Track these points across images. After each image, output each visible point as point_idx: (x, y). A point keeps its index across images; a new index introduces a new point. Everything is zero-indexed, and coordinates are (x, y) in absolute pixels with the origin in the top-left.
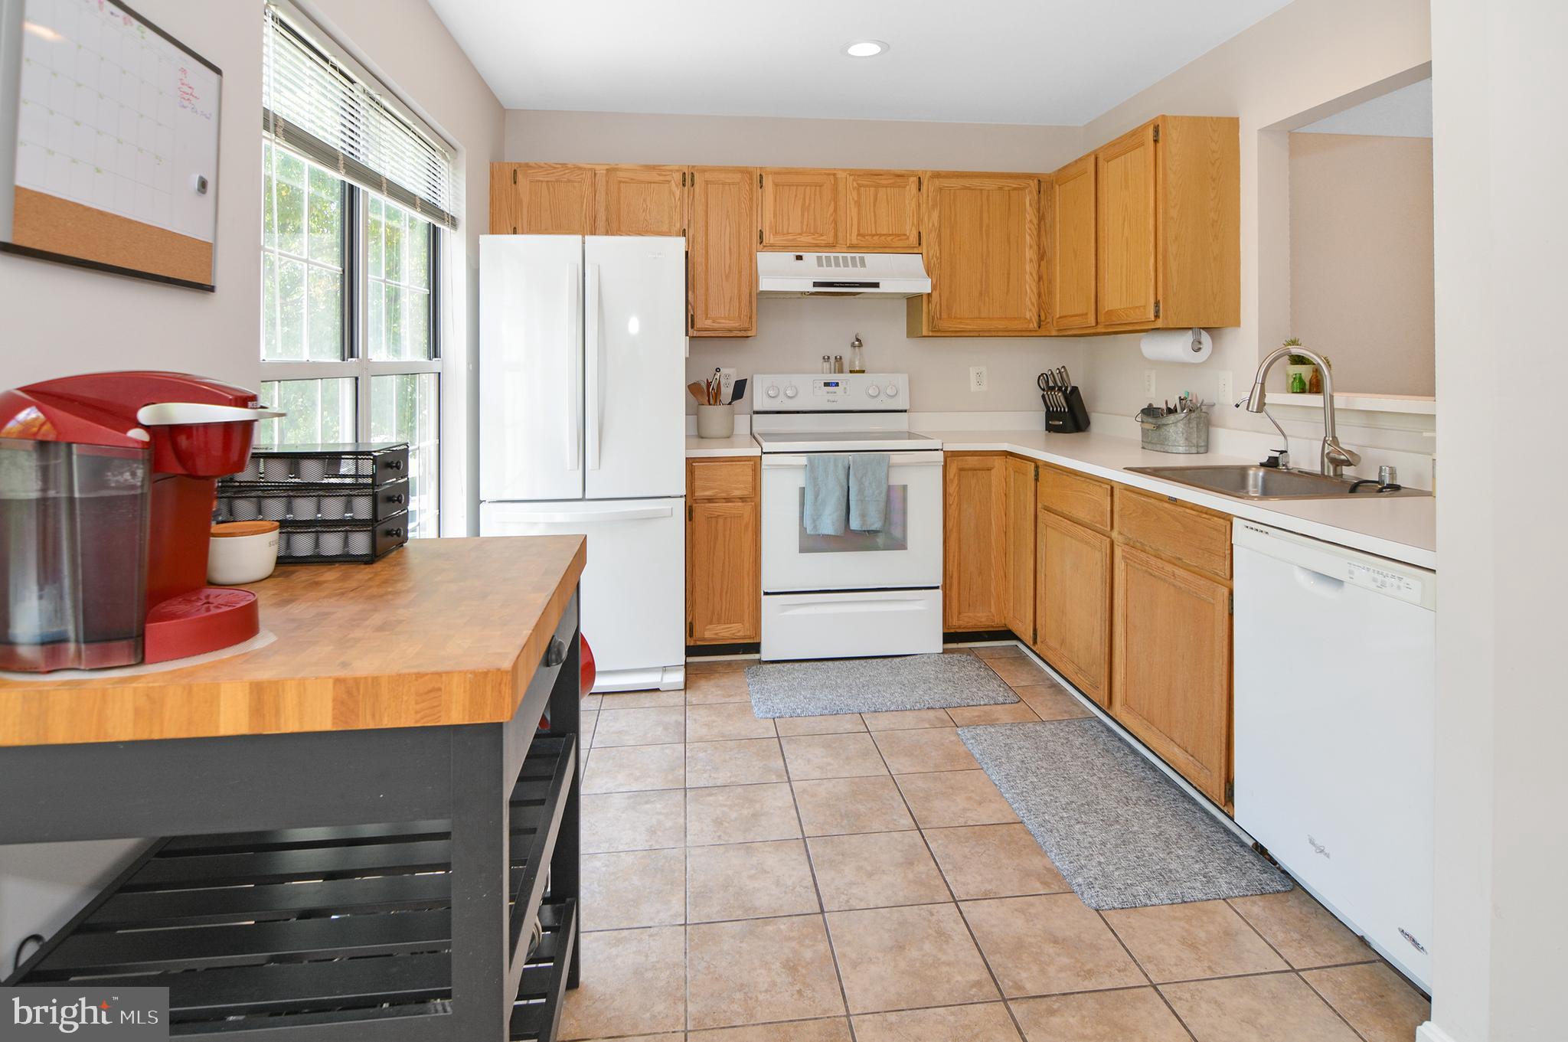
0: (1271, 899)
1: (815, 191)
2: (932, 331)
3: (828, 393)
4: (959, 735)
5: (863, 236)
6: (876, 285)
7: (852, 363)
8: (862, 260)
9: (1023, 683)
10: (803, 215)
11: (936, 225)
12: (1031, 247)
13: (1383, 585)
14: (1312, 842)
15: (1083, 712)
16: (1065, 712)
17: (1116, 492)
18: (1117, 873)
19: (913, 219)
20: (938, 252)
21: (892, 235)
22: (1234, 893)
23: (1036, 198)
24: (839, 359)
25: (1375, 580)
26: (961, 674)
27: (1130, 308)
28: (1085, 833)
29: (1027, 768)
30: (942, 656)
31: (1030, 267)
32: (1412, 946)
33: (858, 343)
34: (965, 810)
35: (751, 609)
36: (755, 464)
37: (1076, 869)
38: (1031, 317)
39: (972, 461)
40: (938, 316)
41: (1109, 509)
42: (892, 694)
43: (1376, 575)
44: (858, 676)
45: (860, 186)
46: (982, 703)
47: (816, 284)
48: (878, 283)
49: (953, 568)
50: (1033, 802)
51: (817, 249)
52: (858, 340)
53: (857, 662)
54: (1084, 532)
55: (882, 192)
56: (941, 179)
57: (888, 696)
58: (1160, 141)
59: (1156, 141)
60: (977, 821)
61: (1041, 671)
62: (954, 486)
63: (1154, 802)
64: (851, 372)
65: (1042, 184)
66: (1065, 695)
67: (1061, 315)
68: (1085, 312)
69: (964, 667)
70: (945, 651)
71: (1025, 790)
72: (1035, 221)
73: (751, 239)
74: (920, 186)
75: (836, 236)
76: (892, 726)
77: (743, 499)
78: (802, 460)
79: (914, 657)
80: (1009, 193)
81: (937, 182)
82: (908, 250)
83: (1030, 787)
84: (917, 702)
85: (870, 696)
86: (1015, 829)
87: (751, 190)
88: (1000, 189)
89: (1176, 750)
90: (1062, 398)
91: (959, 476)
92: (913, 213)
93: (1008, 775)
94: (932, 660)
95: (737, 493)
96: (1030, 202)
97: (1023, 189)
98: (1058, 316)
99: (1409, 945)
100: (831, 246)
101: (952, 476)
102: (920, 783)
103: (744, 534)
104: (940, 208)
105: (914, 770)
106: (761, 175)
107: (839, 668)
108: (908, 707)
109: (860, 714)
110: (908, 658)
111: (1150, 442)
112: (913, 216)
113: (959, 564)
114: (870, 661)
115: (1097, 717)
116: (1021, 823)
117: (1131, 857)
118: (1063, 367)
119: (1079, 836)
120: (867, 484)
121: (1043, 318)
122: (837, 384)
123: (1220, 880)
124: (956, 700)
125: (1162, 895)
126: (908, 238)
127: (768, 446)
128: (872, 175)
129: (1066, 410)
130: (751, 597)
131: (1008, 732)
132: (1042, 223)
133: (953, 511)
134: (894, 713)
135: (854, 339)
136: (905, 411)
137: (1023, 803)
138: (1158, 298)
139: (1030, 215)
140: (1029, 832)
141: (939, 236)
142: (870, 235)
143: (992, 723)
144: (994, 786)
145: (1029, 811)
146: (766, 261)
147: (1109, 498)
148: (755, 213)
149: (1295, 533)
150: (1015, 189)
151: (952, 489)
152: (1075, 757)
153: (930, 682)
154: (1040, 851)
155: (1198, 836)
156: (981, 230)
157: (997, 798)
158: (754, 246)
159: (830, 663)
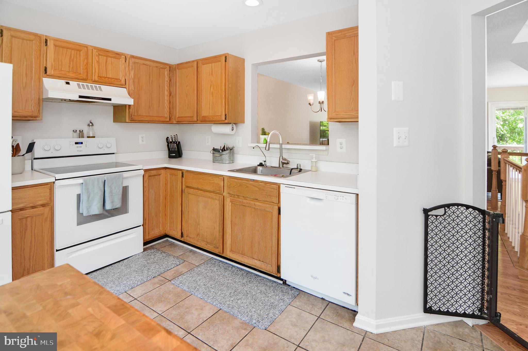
0: (298, 298)
1: (77, 53)
2: (130, 120)
3: (77, 147)
4: (174, 284)
5: (101, 77)
6: (110, 100)
7: (88, 133)
8: (100, 87)
9: (180, 254)
10: (70, 63)
11: (132, 77)
12: (167, 91)
13: (338, 199)
14: (312, 276)
15: (207, 258)
16: (202, 259)
17: (226, 179)
18: (262, 312)
19: (123, 73)
20: (133, 88)
21: (114, 78)
22: (290, 301)
23: (169, 73)
24: (81, 132)
25: (335, 198)
26: (156, 258)
27: (214, 116)
28: (242, 303)
29: (208, 287)
30: (143, 253)
31: (166, 98)
32: (347, 296)
33: (91, 124)
34: (199, 315)
35: (49, 261)
36: (50, 186)
37: (250, 318)
38: (167, 116)
39: (153, 172)
40: (133, 114)
41: (223, 185)
42: (135, 277)
43: (335, 197)
44: (113, 274)
45: (99, 55)
46: (172, 267)
47: (80, 97)
48: (111, 99)
49: (147, 216)
50: (220, 299)
51: (77, 80)
52: (91, 123)
53: (107, 268)
54: (210, 194)
55: (109, 59)
56: (134, 59)
57: (133, 279)
58: (227, 61)
59: (225, 61)
60: (206, 317)
61: (183, 247)
62: (147, 184)
63: (251, 281)
64: (88, 137)
65: (171, 68)
66: (197, 253)
67: (179, 116)
68: (192, 116)
69: (155, 255)
70: (145, 250)
71: (213, 296)
72: (169, 81)
73: (40, 70)
74: (126, 60)
75: (87, 75)
76: (144, 292)
77: (43, 205)
78: (80, 181)
79: (132, 257)
80: (160, 69)
81: (133, 60)
82: (121, 86)
83: (214, 294)
84: (147, 277)
85: (125, 282)
86: (220, 313)
87: (40, 45)
88: (157, 67)
89: (256, 261)
90: (176, 146)
91: (149, 179)
92: (123, 70)
93: (203, 293)
94: (141, 256)
95: (40, 203)
96: (167, 73)
97: (165, 68)
98: (178, 117)
99: (346, 295)
100: (85, 80)
101: (146, 180)
102: (174, 312)
103: (45, 223)
104: (134, 70)
105: (167, 308)
106: (46, 39)
107: (101, 274)
108: (145, 280)
109: (126, 292)
110: (130, 258)
111: (217, 160)
112: (123, 72)
113: (149, 214)
114: (113, 266)
115: (212, 257)
116: (220, 309)
117: (260, 304)
118: (176, 135)
119: (242, 305)
120: (113, 188)
121: (171, 117)
122: (82, 143)
123: (285, 299)
124: (162, 270)
125: (277, 313)
126: (121, 81)
127: (58, 176)
128: (105, 51)
129: (177, 150)
130: (49, 254)
131: (191, 275)
132: (171, 82)
133: (146, 193)
134: (140, 285)
135: (89, 123)
136: (114, 154)
137: (217, 301)
138: (226, 113)
139: (167, 79)
140: (226, 312)
141: (134, 81)
142: (104, 77)
143: (181, 274)
144: (201, 300)
145: (221, 303)
146: (48, 82)
147: (223, 182)
148: (42, 57)
149: (306, 187)
150: (162, 68)
151: (146, 185)
152: (219, 275)
153: (147, 266)
154: (234, 317)
155: (270, 287)
156: (150, 83)
157: (205, 304)
158: (41, 74)
159: (94, 273)
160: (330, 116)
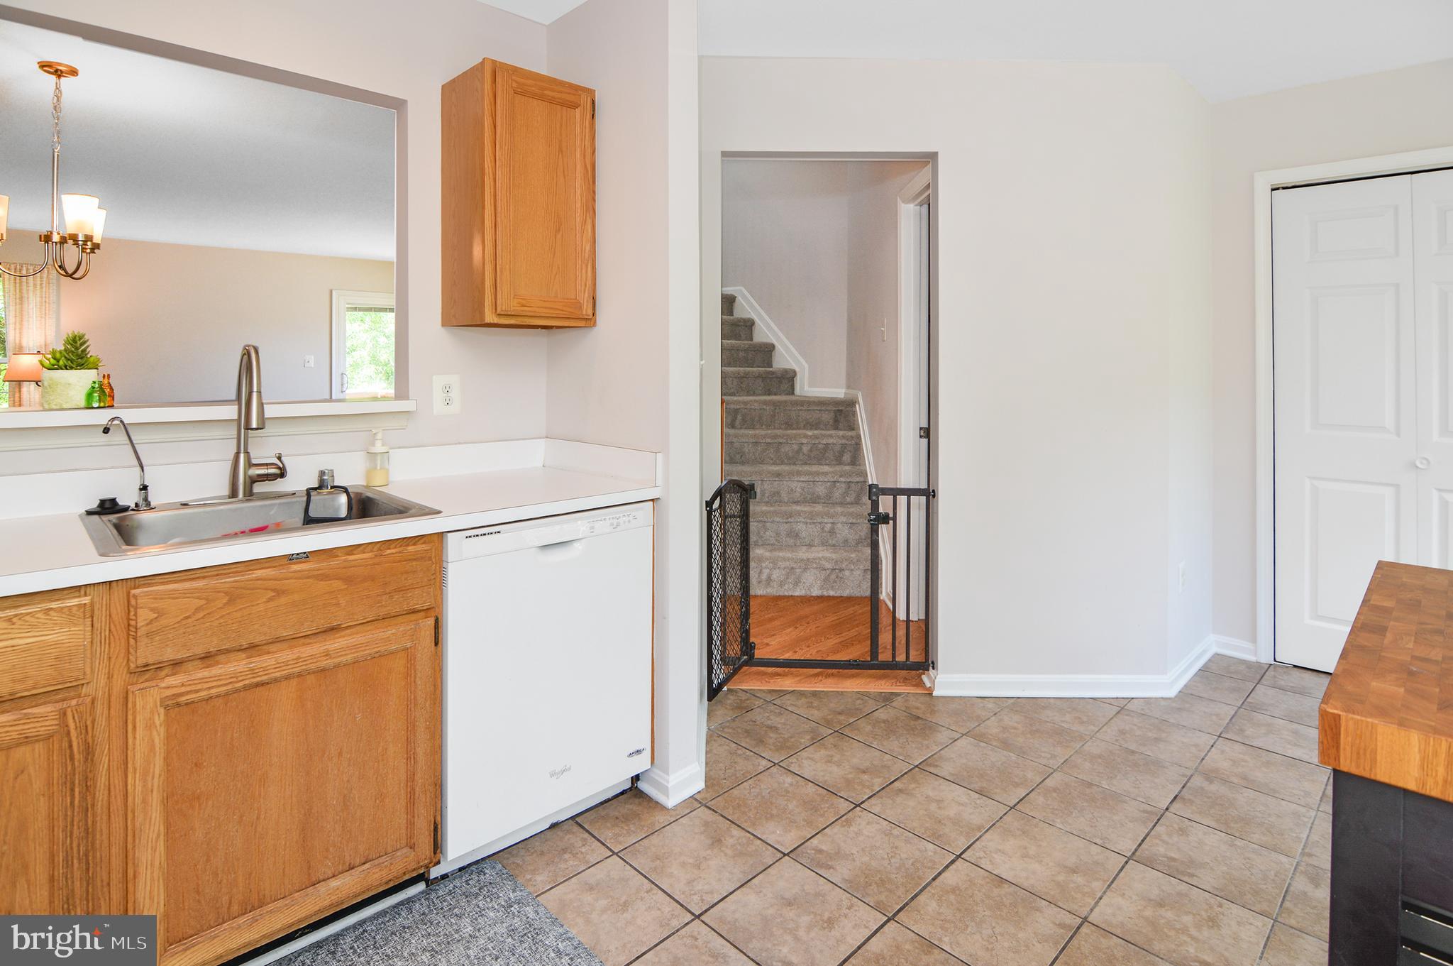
0: (518, 871)
13: (618, 525)
25: (612, 524)
43: (611, 521)
149: (536, 519)
160: (504, 309)
